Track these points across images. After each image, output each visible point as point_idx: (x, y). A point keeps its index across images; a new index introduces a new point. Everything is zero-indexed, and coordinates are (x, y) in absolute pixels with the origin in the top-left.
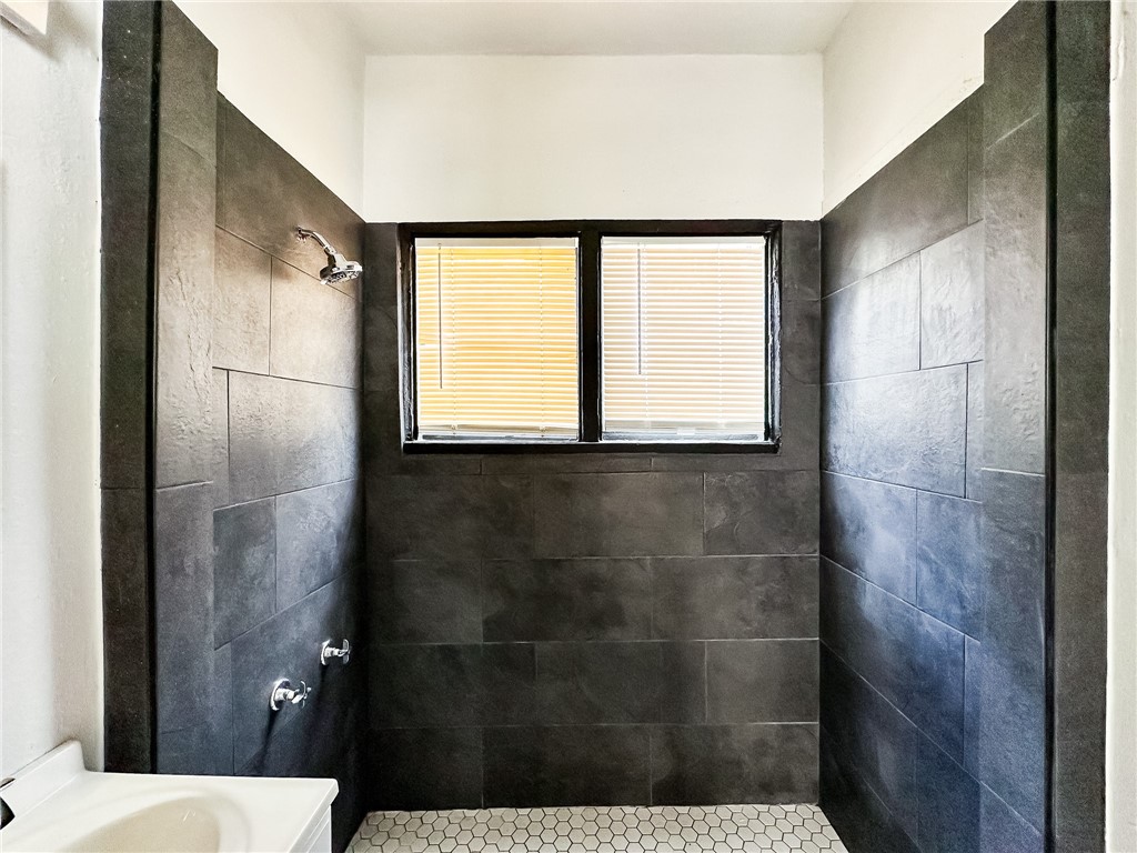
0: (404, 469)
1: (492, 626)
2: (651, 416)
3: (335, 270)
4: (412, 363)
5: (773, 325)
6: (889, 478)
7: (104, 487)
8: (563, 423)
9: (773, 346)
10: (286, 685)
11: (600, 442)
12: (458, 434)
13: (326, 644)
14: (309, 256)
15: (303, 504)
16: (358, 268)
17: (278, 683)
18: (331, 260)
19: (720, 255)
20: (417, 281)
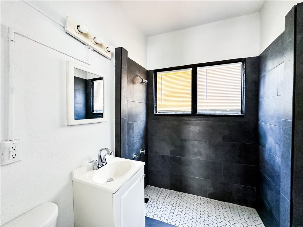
0: (154, 119)
1: (172, 152)
2: (209, 108)
3: (143, 82)
4: (156, 97)
5: (243, 85)
6: (271, 124)
7: (115, 118)
8: (188, 110)
9: (243, 90)
10: (135, 155)
11: (196, 114)
12: (165, 112)
13: (141, 150)
14: (139, 80)
15: (138, 124)
16: (147, 81)
17: (134, 154)
18: (142, 80)
19: (228, 68)
20: (157, 81)
